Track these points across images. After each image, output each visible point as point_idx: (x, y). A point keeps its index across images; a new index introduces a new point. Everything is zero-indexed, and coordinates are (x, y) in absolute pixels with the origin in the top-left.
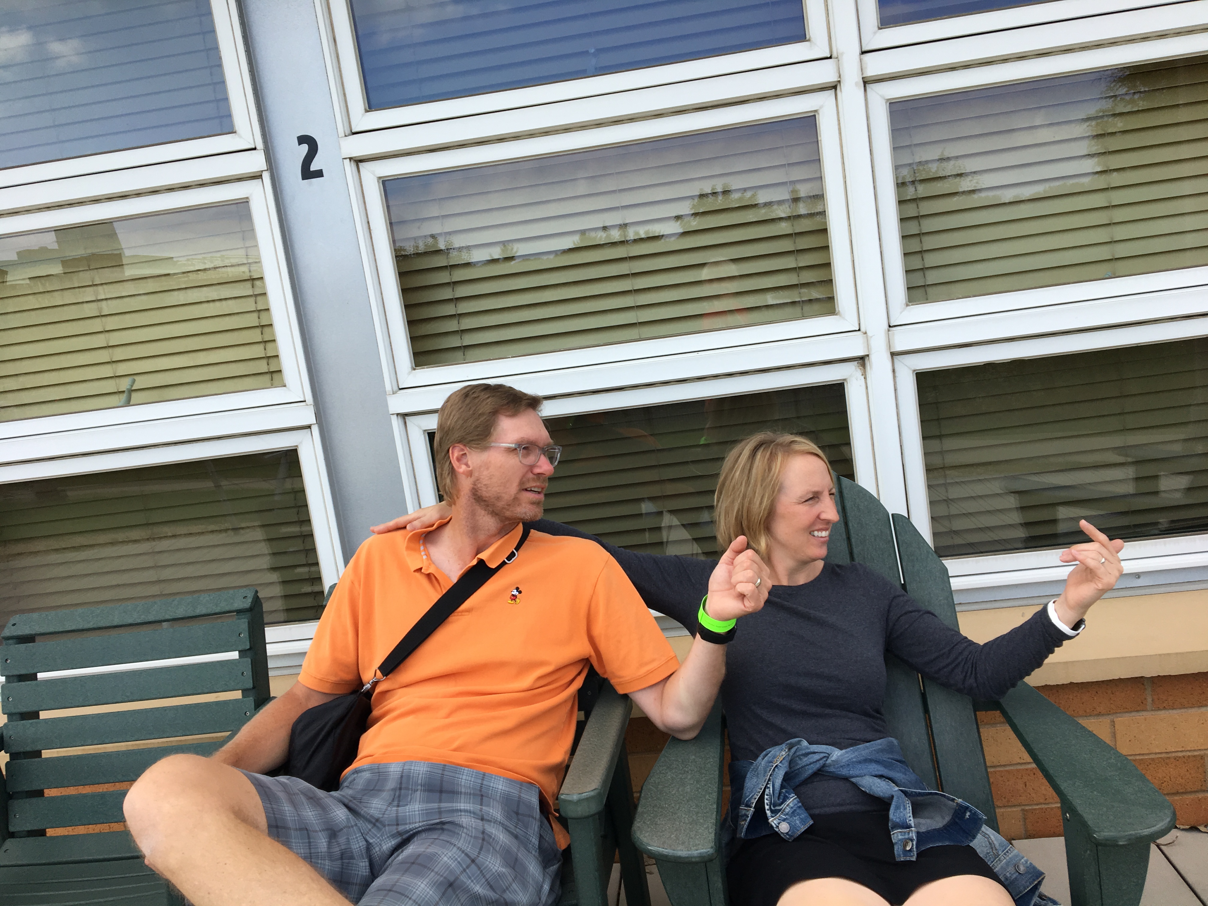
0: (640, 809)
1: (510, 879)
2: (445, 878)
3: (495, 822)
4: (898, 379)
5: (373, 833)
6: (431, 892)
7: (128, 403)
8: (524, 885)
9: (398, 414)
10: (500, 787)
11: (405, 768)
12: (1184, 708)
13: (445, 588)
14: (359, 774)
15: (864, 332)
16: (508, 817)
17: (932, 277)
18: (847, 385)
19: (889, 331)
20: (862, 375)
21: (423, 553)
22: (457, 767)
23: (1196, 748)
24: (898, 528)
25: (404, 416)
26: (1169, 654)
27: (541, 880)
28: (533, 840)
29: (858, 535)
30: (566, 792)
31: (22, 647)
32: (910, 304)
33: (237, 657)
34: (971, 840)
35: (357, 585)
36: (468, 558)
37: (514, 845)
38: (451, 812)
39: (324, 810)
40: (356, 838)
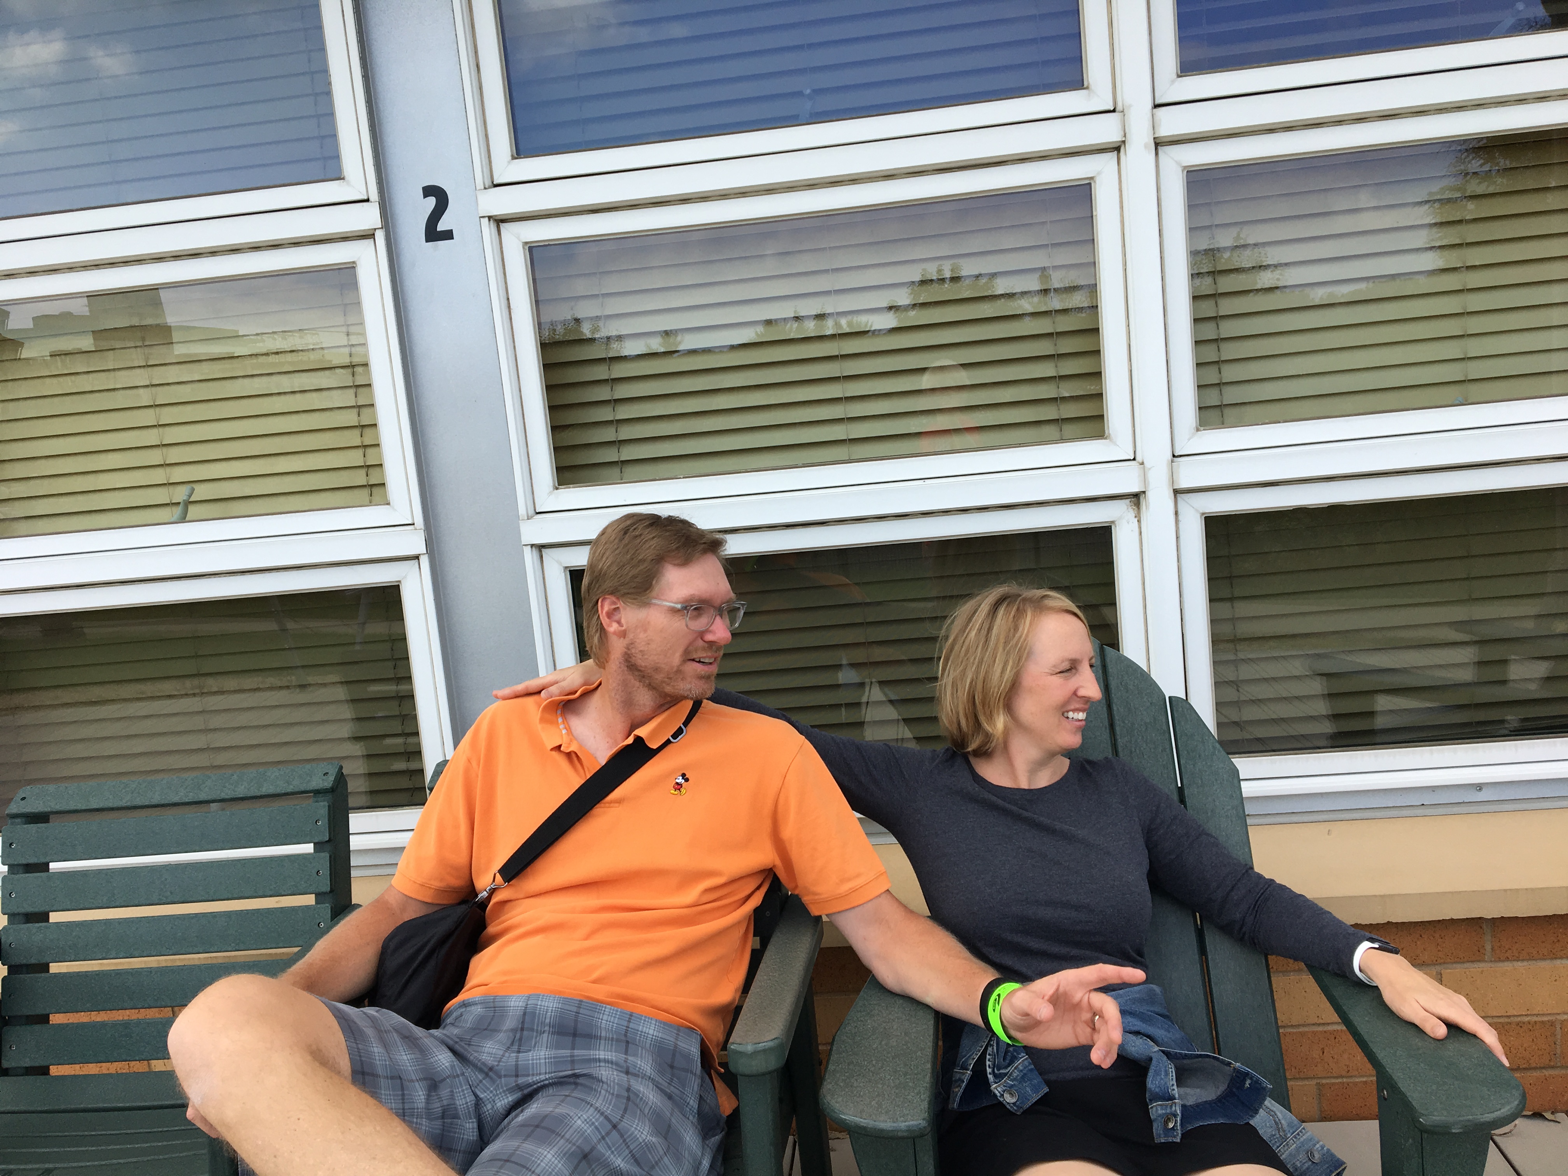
0: (831, 1067)
1: (661, 1152)
2: (578, 1147)
3: (644, 1076)
4: (1181, 524)
5: (485, 1086)
6: (560, 1165)
7: (182, 519)
9: (532, 546)
10: (651, 1032)
11: (529, 1002)
12: (1533, 960)
13: (589, 771)
14: (468, 1009)
15: (1141, 462)
16: (661, 1072)
17: (1231, 395)
18: (1115, 530)
19: (1172, 462)
20: (1136, 517)
21: (561, 726)
22: (596, 1004)
23: (1546, 1012)
24: (1176, 715)
25: (541, 547)
26: (1516, 890)
27: (700, 1154)
28: (691, 1102)
29: (1124, 722)
30: (738, 1041)
31: (33, 828)
32: (1202, 428)
33: (312, 851)
34: (1253, 1117)
35: (474, 764)
36: (620, 736)
37: (667, 1108)
38: (588, 1062)
39: (423, 1052)
40: (462, 1091)
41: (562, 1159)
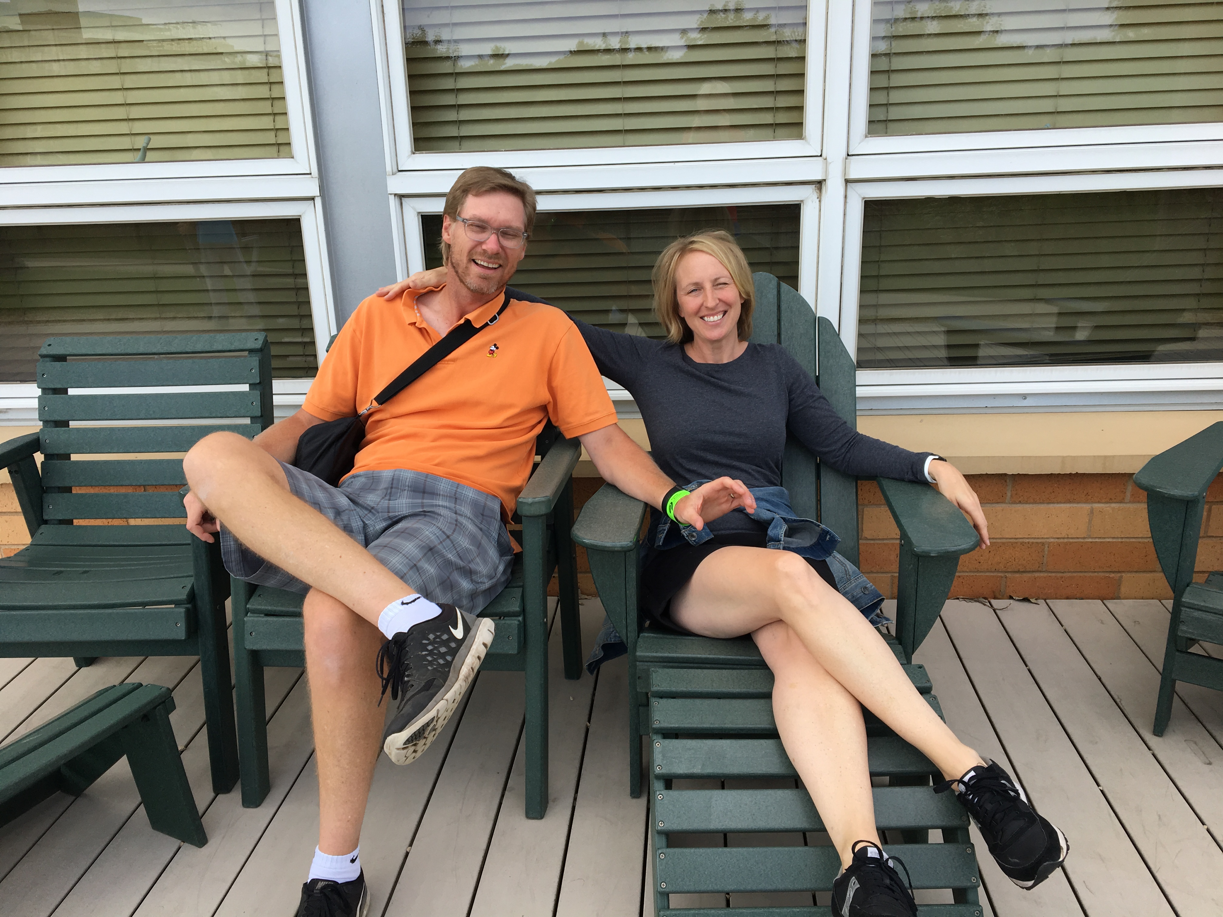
0: (579, 519)
1: (475, 555)
2: (427, 544)
3: (466, 516)
4: (848, 205)
5: (369, 517)
6: (416, 551)
7: (143, 160)
8: (485, 561)
9: (395, 195)
10: (471, 495)
11: (396, 474)
12: (1036, 503)
13: (434, 340)
14: (356, 479)
15: (825, 157)
16: (476, 516)
17: (895, 113)
18: (803, 207)
19: (846, 159)
20: (818, 198)
21: (416, 311)
22: (436, 477)
24: (821, 329)
25: (401, 197)
26: (1030, 457)
28: (494, 535)
29: (787, 332)
30: (523, 497)
31: (58, 364)
32: (869, 136)
33: (248, 389)
34: (828, 557)
35: (358, 333)
36: (455, 318)
37: (479, 534)
38: (433, 506)
39: (331, 496)
40: (356, 519)
41: (417, 548)
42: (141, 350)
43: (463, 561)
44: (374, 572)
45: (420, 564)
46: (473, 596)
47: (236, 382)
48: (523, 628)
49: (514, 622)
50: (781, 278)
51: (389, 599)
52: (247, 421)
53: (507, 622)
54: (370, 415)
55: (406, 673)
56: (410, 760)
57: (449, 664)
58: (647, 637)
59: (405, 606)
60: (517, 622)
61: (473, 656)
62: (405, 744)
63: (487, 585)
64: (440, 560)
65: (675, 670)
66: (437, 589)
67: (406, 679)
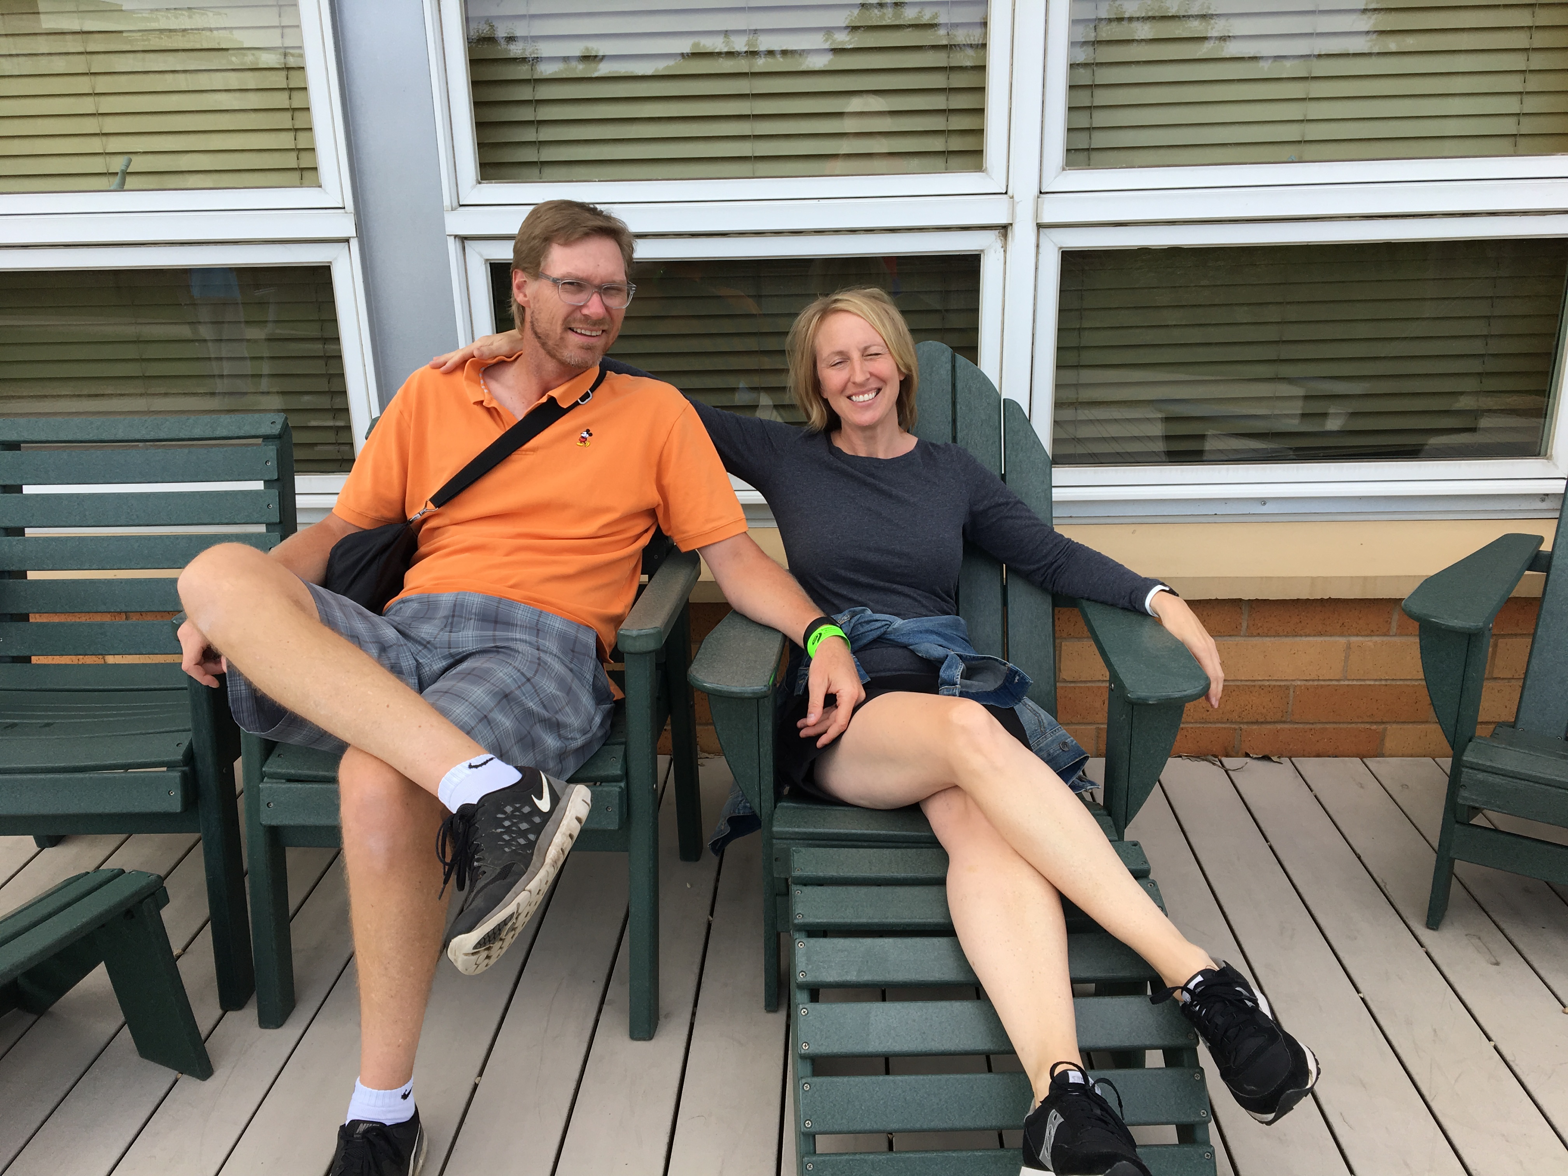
0: (698, 656)
1: (564, 703)
2: (501, 689)
3: (551, 653)
4: (1040, 256)
6: (487, 698)
7: (121, 188)
8: (576, 711)
9: (456, 236)
10: (557, 625)
11: (459, 597)
12: (1279, 636)
13: (508, 424)
14: (406, 604)
15: (1011, 196)
16: (565, 653)
17: (1100, 140)
18: (984, 258)
19: (1038, 197)
20: (1002, 247)
21: (483, 387)
22: (512, 603)
23: (1284, 678)
24: (1007, 414)
25: (463, 239)
26: (1271, 578)
28: (588, 677)
29: (964, 418)
30: (626, 628)
31: (8, 454)
32: (1067, 168)
33: (262, 487)
34: (1017, 703)
35: (408, 415)
36: (535, 397)
37: (569, 676)
38: (508, 639)
39: (374, 626)
40: (406, 656)
41: (488, 695)
42: (120, 436)
43: (548, 711)
44: (432, 726)
45: (492, 715)
46: (561, 756)
47: (247, 478)
48: (626, 797)
49: (615, 789)
50: (956, 349)
51: (451, 761)
52: (262, 529)
53: (605, 789)
54: (424, 521)
55: (476, 857)
56: (482, 968)
57: (532, 845)
58: (787, 807)
59: (474, 769)
60: (618, 789)
61: (564, 834)
62: (475, 948)
63: (580, 742)
64: (519, 709)
65: (823, 850)
66: (515, 747)
67: (476, 864)
